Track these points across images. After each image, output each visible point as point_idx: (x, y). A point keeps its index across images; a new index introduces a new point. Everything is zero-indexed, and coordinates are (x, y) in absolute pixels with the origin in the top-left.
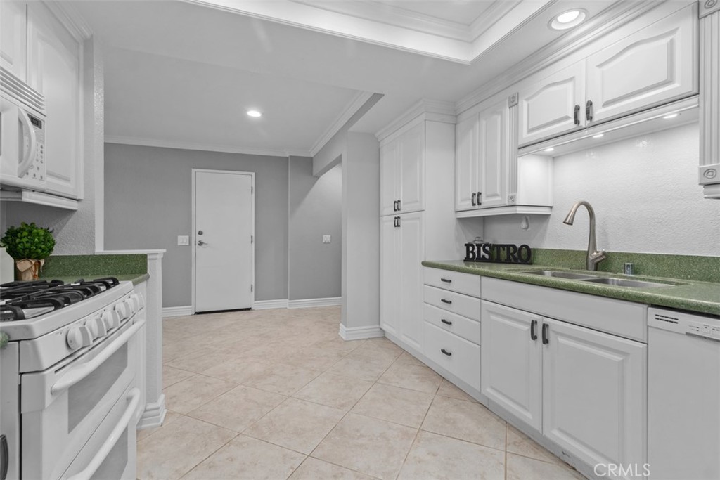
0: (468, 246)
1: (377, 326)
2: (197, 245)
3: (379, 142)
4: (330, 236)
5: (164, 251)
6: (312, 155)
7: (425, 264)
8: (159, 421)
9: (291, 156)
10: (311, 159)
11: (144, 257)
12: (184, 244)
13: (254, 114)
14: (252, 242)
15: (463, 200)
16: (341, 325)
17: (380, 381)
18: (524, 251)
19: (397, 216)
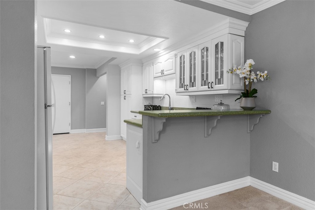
0: (145, 106)
1: (119, 135)
3: (120, 68)
4: (104, 102)
7: (131, 112)
9: (87, 69)
10: (96, 69)
13: (72, 57)
14: (70, 105)
15: (144, 91)
16: (106, 135)
19: (125, 96)
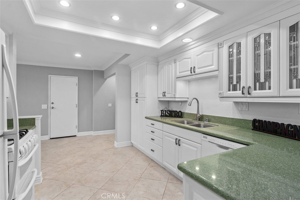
0: (162, 111)
1: (130, 141)
2: (51, 109)
3: (131, 68)
4: (111, 104)
5: (42, 116)
6: (104, 70)
7: (146, 118)
8: (40, 182)
9: (94, 70)
10: (103, 71)
11: (34, 119)
12: (45, 108)
13: (78, 55)
14: (76, 107)
15: (160, 94)
16: (115, 141)
17: (129, 162)
18: (180, 113)
19: (137, 98)
